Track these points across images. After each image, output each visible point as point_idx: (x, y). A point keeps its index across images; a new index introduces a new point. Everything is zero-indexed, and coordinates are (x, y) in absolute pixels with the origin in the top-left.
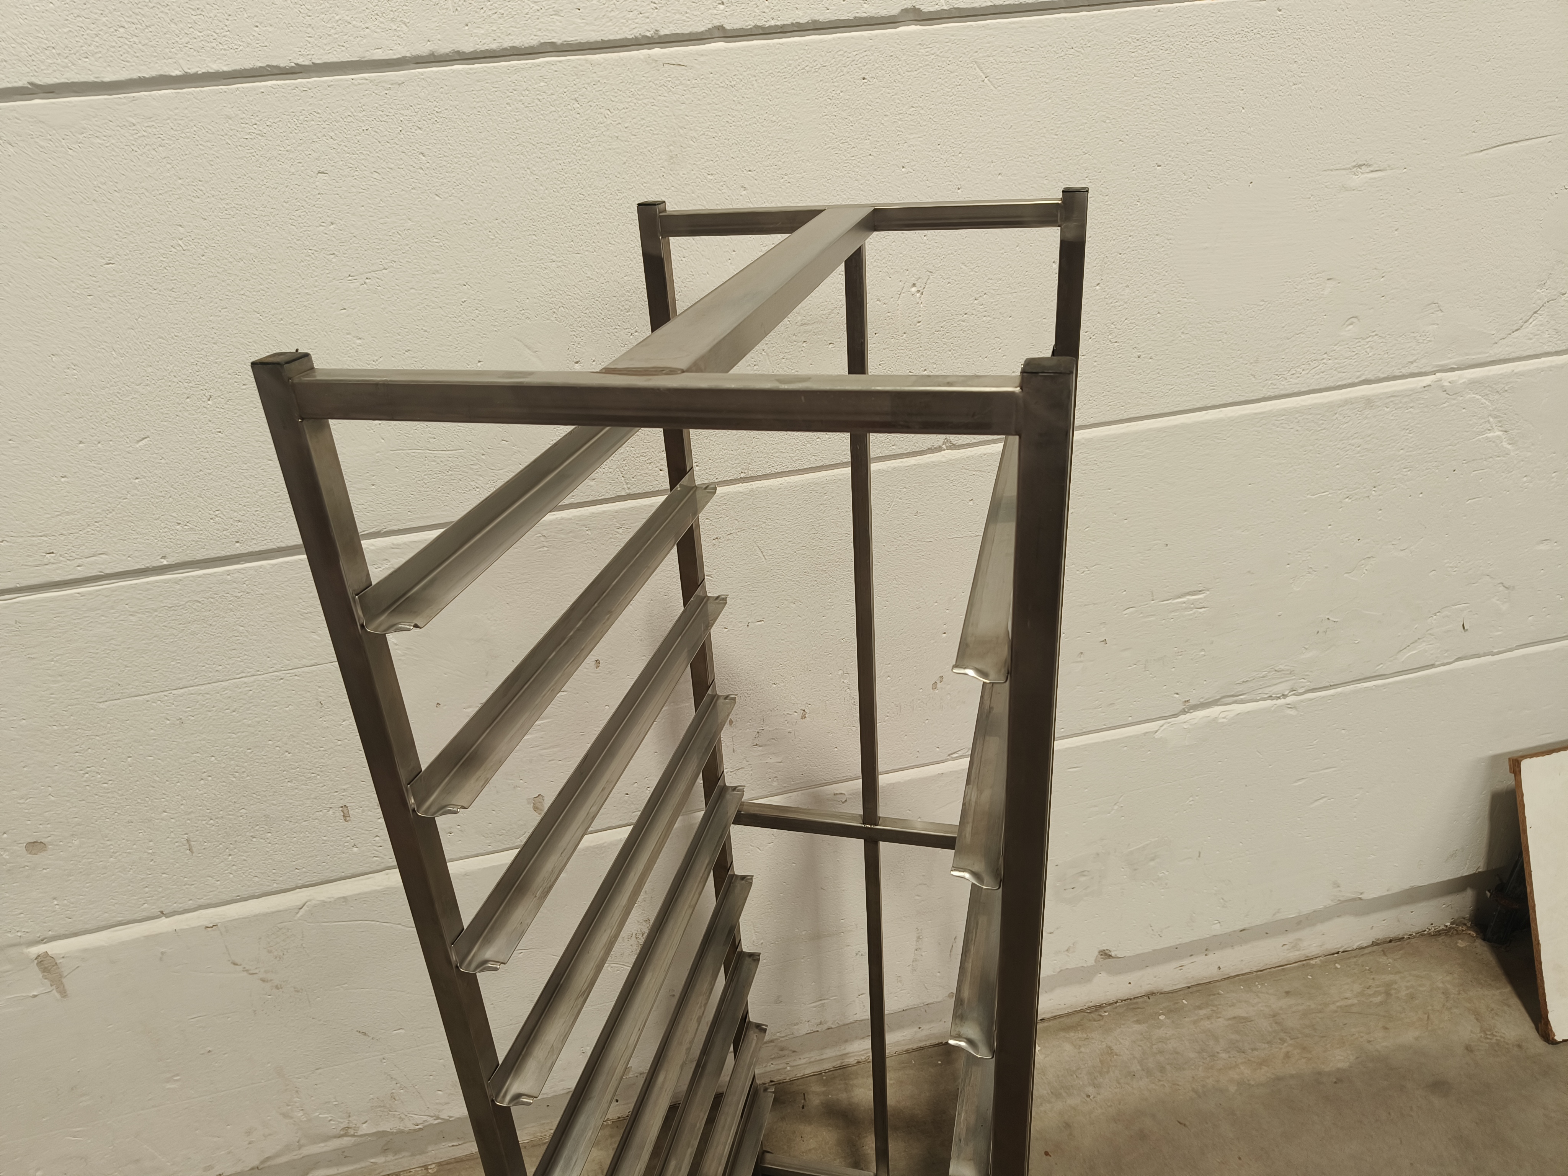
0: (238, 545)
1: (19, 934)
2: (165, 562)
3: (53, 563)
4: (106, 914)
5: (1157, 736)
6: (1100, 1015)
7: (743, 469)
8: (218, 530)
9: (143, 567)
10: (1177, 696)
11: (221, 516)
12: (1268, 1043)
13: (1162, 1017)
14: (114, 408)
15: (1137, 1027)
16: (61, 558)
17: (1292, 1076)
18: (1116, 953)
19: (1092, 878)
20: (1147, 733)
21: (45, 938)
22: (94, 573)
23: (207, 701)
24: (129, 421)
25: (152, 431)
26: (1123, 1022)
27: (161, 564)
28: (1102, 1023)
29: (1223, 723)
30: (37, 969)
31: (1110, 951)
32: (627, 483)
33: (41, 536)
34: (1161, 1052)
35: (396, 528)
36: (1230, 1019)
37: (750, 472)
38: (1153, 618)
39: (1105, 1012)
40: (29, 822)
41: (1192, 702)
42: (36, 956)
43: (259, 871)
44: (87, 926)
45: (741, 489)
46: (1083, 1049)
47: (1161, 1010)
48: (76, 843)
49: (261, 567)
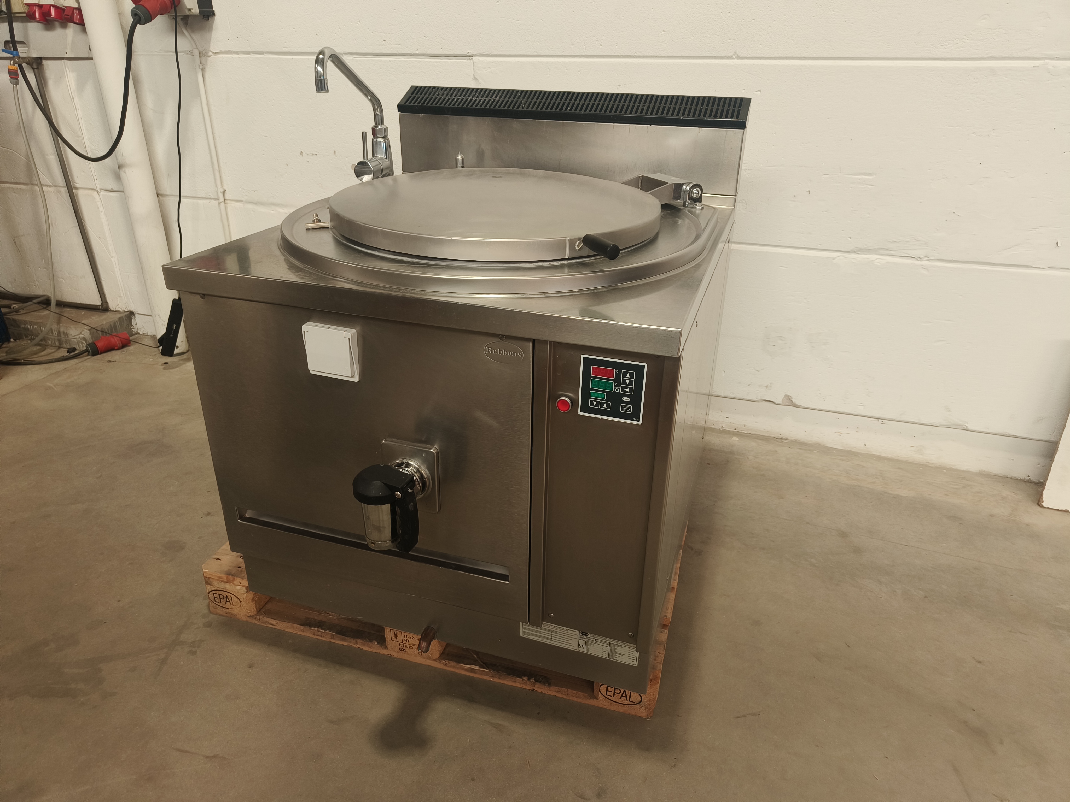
0: (441, 50)
2: (417, 52)
3: (385, 45)
8: (436, 42)
9: (410, 53)
11: (438, 35)
16: (387, 44)
22: (395, 52)
27: (416, 53)
32: (586, 49)
33: (384, 33)
35: (496, 53)
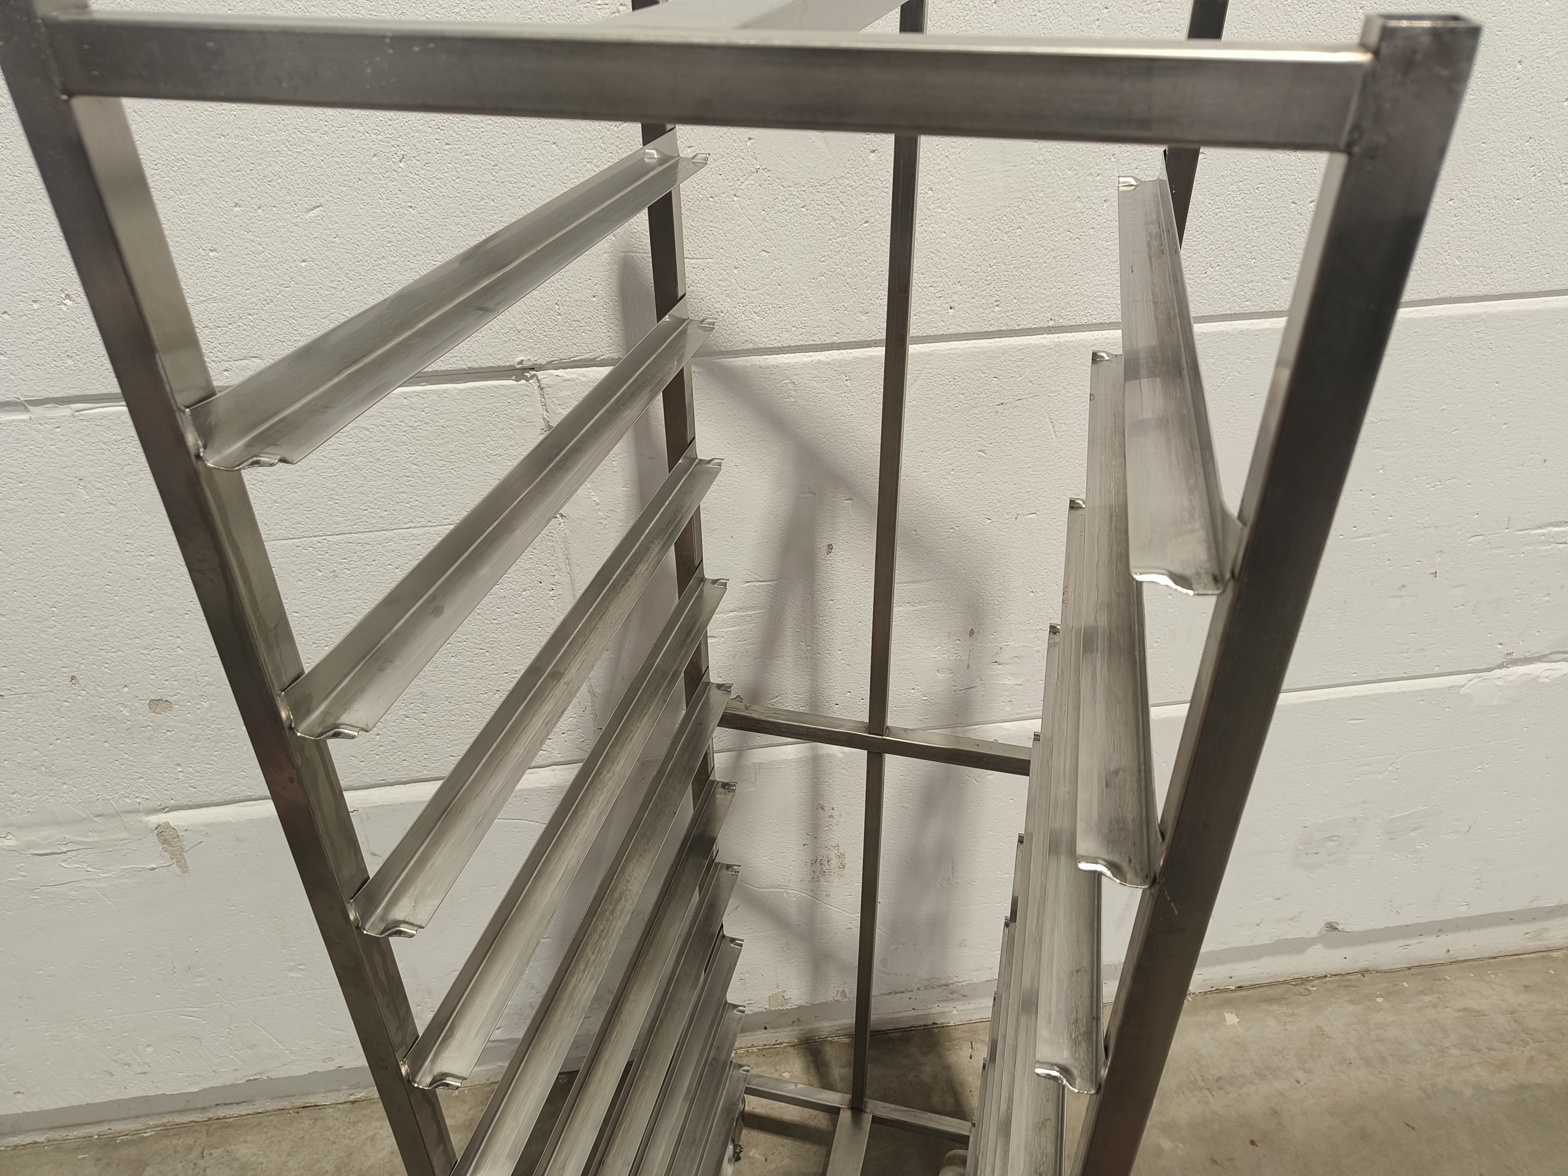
1: (138, 800)
4: (235, 787)
5: (1463, 691)
6: (1307, 990)
7: (1053, 315)
10: (1500, 646)
12: (1507, 1043)
13: (1379, 1000)
14: (280, 161)
15: (1351, 1008)
17: (1539, 1086)
18: (1344, 926)
19: (1341, 844)
20: (1452, 686)
21: (167, 807)
23: (367, 553)
24: (299, 182)
25: (327, 197)
26: (1335, 1001)
28: (1309, 998)
29: (1544, 683)
30: (156, 840)
31: (1338, 924)
34: (1381, 1040)
36: (1460, 1010)
37: (1061, 320)
38: (1501, 551)
39: (1313, 986)
40: (153, 677)
41: (1516, 656)
42: (156, 826)
43: (409, 754)
44: (213, 798)
45: (1045, 342)
46: (1288, 1027)
47: (1379, 990)
48: (205, 705)
49: (445, 391)
